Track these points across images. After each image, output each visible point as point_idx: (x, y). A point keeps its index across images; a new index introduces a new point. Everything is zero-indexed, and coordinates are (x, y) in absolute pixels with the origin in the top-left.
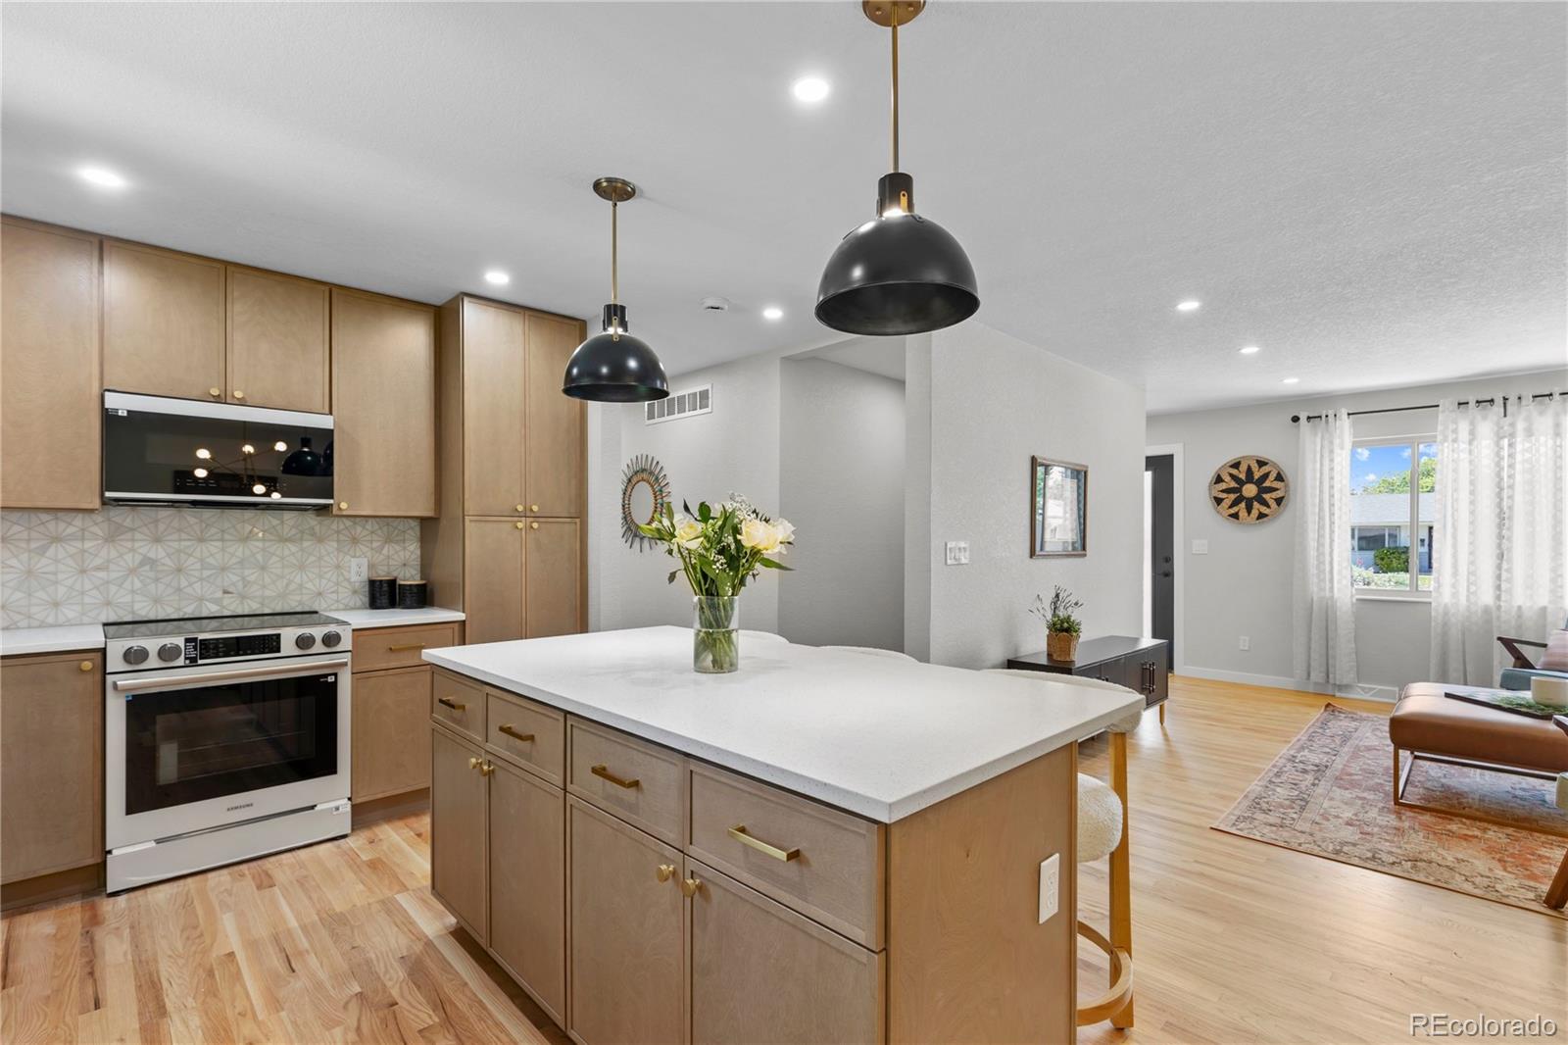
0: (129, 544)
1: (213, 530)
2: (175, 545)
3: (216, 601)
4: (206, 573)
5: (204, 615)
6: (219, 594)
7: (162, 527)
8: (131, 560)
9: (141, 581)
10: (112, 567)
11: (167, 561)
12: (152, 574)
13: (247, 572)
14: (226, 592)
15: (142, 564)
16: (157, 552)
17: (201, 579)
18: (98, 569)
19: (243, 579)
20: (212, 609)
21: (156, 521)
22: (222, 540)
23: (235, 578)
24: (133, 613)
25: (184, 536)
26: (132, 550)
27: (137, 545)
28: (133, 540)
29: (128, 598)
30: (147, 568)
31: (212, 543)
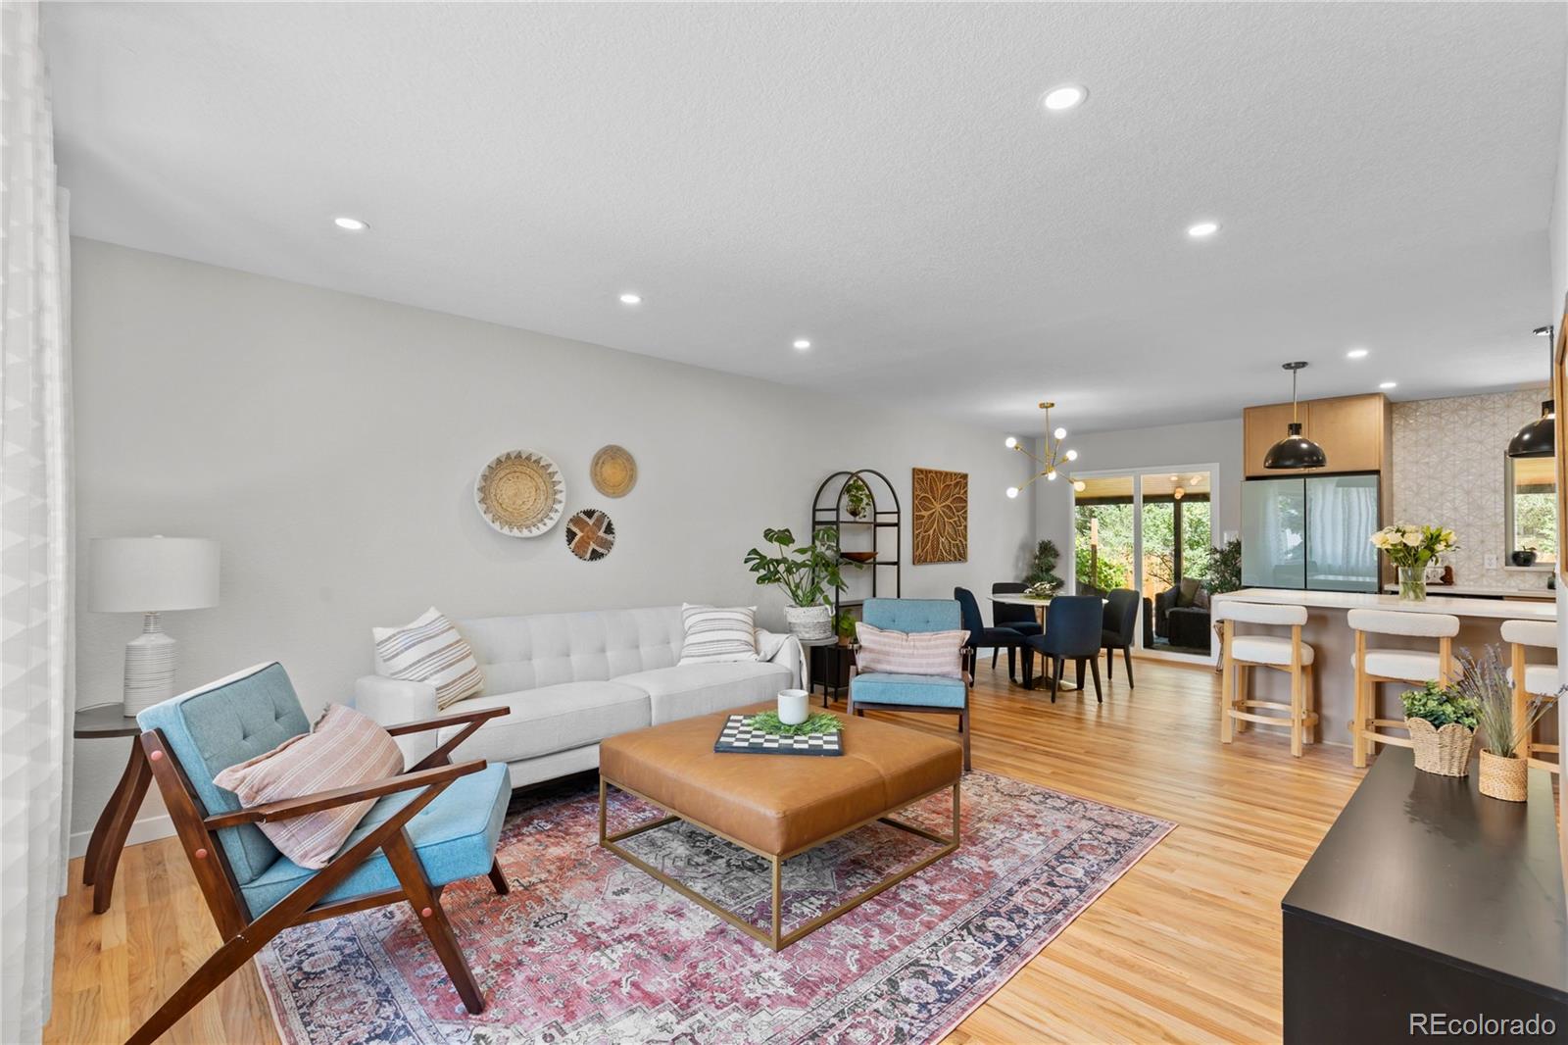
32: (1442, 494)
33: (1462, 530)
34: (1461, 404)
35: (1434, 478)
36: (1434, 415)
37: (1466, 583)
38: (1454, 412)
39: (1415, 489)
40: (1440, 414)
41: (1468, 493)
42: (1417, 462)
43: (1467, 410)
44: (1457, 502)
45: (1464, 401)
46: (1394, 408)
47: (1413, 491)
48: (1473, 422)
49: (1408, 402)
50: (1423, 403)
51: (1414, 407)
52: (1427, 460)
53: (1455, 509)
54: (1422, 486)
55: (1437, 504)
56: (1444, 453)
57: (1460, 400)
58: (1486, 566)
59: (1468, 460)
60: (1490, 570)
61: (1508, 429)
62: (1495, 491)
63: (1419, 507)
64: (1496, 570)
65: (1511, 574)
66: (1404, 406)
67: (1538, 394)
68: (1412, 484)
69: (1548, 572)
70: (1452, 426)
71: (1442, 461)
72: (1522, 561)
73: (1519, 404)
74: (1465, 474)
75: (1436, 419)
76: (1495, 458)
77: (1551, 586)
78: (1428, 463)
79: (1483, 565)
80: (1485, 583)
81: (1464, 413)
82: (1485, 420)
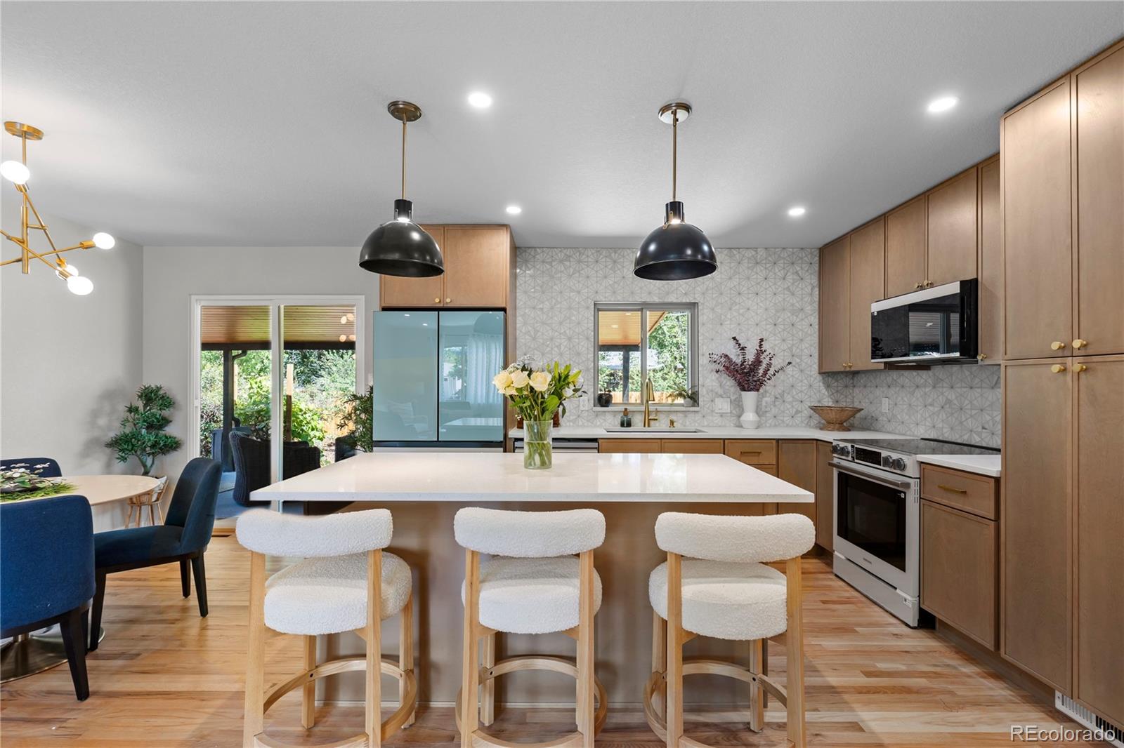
0: (941, 390)
1: (977, 380)
2: (959, 390)
3: (979, 434)
4: (974, 412)
5: (973, 443)
6: (980, 429)
7: (954, 378)
8: (942, 400)
9: (946, 414)
10: (935, 404)
11: (955, 402)
12: (949, 410)
13: (995, 413)
14: (983, 428)
15: (946, 404)
16: (951, 395)
17: (971, 416)
18: (931, 405)
19: (993, 418)
20: (976, 440)
21: (952, 375)
22: (981, 387)
23: (988, 418)
24: (943, 434)
25: (964, 385)
26: (942, 394)
27: (945, 390)
28: (943, 387)
29: (940, 425)
30: (948, 406)
31: (976, 389)
32: (552, 339)
34: (565, 254)
35: (546, 324)
36: (547, 263)
37: (568, 424)
38: (561, 261)
39: (532, 334)
40: (551, 262)
41: (570, 339)
42: (534, 308)
43: (570, 261)
44: (563, 348)
46: (517, 250)
47: (531, 336)
48: (573, 274)
49: (529, 248)
50: (539, 250)
52: (541, 306)
53: (561, 354)
54: (538, 331)
56: (554, 301)
57: (565, 251)
58: (582, 408)
59: (570, 308)
60: (582, 411)
61: (597, 282)
62: (588, 339)
63: (536, 351)
64: (588, 411)
65: (597, 414)
66: (525, 251)
67: (615, 253)
68: (530, 328)
69: (621, 412)
70: (559, 275)
71: (552, 308)
72: (604, 402)
73: (604, 260)
74: (568, 321)
75: (548, 267)
76: (588, 308)
77: (622, 425)
78: (542, 309)
79: (579, 406)
80: (580, 423)
81: (568, 263)
82: (582, 272)
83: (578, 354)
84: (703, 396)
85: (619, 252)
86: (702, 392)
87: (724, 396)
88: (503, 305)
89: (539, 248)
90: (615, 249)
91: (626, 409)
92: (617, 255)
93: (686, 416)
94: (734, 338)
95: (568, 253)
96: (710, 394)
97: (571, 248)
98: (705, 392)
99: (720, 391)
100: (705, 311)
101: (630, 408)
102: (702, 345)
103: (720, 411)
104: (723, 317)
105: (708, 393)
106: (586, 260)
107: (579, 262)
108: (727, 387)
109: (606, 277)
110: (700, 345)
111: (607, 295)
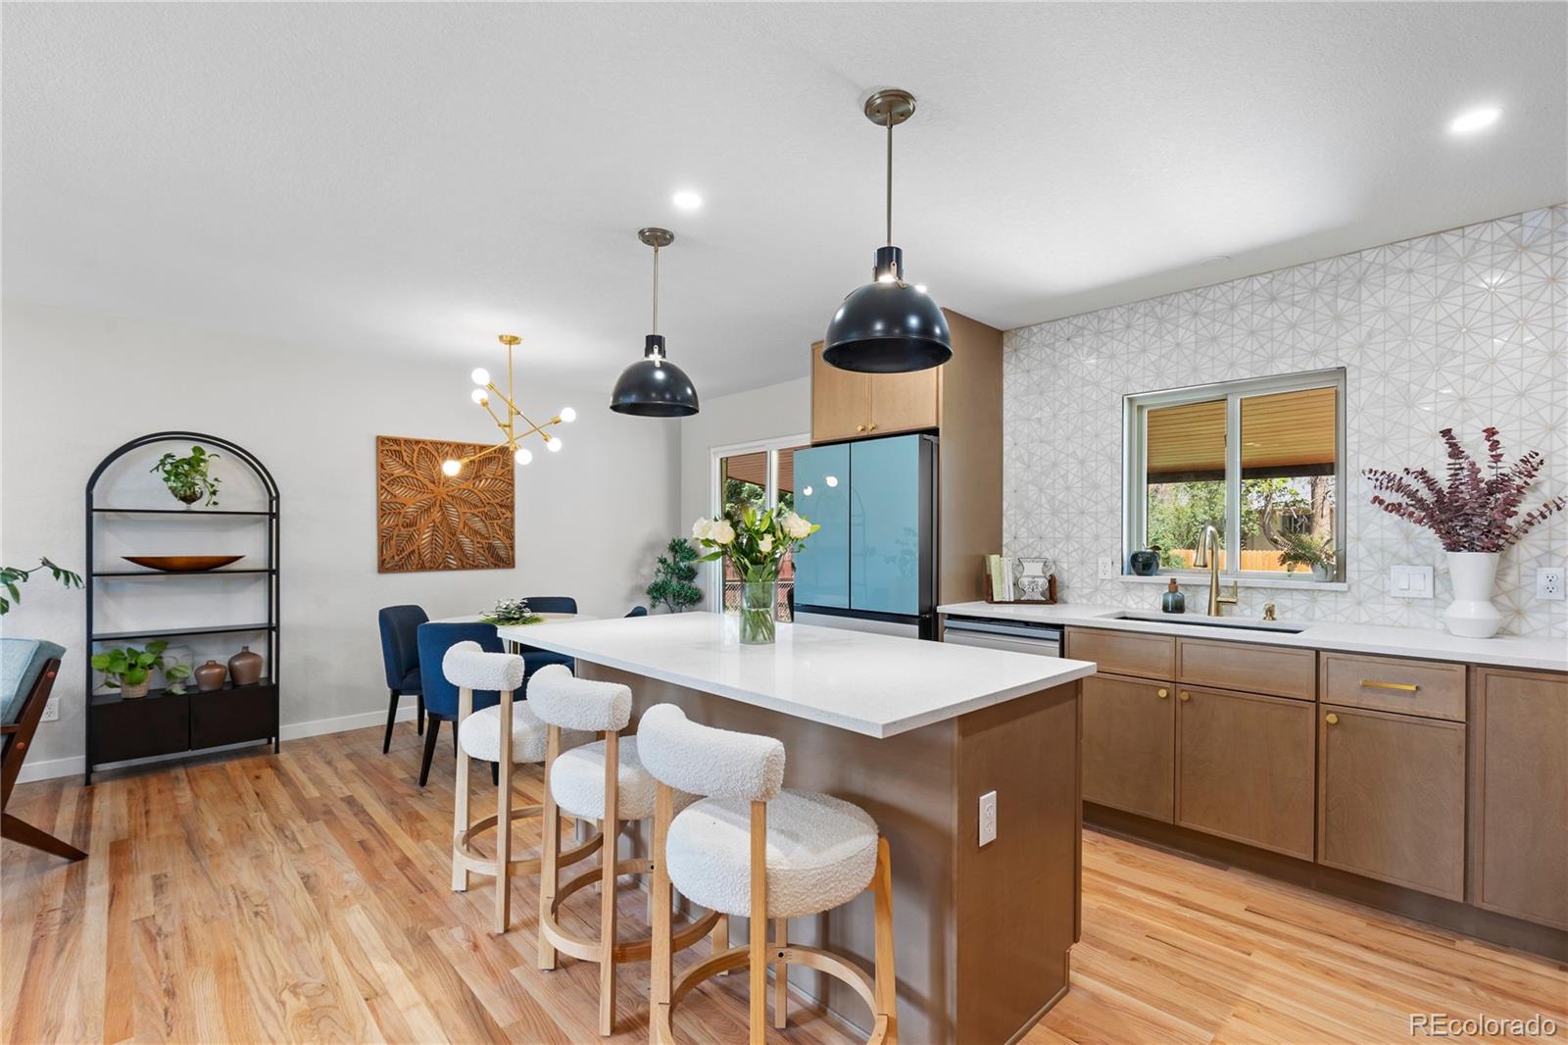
32: (1054, 465)
33: (1075, 520)
34: (1076, 326)
35: (1046, 442)
36: (1047, 346)
37: (1079, 601)
38: (1069, 339)
39: (1026, 458)
40: (1054, 344)
41: (1082, 462)
42: (1028, 419)
43: (1083, 336)
44: (1071, 477)
45: (1079, 321)
46: (1005, 340)
47: (1024, 464)
48: (1089, 354)
49: (1022, 328)
50: (1035, 329)
51: (1026, 335)
52: (1038, 415)
53: (1068, 488)
54: (1035, 454)
55: (1049, 481)
56: (1057, 404)
57: (1075, 321)
58: (1101, 576)
59: (1082, 412)
60: (1103, 580)
61: (1128, 362)
62: (1111, 460)
63: (1030, 486)
64: (1111, 580)
65: (1128, 587)
66: (1016, 335)
67: (1163, 304)
68: (1023, 451)
69: (1165, 584)
70: (1065, 362)
71: (1055, 416)
72: (1141, 567)
73: (1141, 321)
74: (1080, 434)
75: (1049, 351)
76: (1112, 408)
77: (1165, 609)
78: (1039, 420)
79: (1096, 572)
80: (1099, 601)
81: (1079, 340)
82: (1103, 349)
83: (1096, 486)
84: (1359, 561)
85: (1169, 301)
86: (1355, 552)
87: (1417, 561)
88: (933, 424)
89: (1034, 325)
90: (1162, 299)
91: (1173, 581)
92: (1165, 307)
93: (1314, 600)
94: (1446, 433)
95: (1080, 324)
96: (1378, 556)
97: (1086, 313)
98: (1362, 552)
99: (1405, 551)
100: (1364, 382)
101: (1181, 579)
102: (1358, 453)
103: (1406, 594)
104: (1414, 388)
105: (1371, 554)
106: (1110, 328)
107: (1098, 333)
108: (1425, 543)
109: (1144, 350)
110: (1349, 454)
111: (1146, 380)
